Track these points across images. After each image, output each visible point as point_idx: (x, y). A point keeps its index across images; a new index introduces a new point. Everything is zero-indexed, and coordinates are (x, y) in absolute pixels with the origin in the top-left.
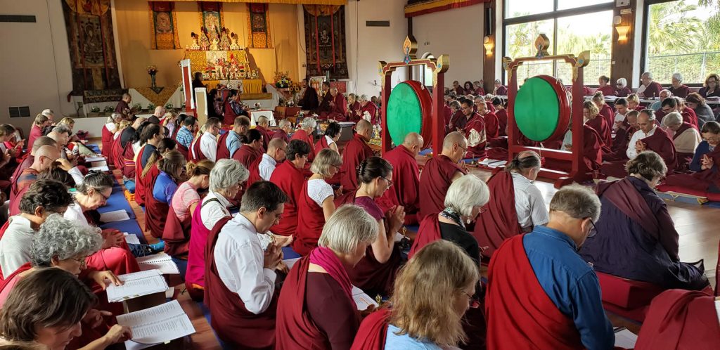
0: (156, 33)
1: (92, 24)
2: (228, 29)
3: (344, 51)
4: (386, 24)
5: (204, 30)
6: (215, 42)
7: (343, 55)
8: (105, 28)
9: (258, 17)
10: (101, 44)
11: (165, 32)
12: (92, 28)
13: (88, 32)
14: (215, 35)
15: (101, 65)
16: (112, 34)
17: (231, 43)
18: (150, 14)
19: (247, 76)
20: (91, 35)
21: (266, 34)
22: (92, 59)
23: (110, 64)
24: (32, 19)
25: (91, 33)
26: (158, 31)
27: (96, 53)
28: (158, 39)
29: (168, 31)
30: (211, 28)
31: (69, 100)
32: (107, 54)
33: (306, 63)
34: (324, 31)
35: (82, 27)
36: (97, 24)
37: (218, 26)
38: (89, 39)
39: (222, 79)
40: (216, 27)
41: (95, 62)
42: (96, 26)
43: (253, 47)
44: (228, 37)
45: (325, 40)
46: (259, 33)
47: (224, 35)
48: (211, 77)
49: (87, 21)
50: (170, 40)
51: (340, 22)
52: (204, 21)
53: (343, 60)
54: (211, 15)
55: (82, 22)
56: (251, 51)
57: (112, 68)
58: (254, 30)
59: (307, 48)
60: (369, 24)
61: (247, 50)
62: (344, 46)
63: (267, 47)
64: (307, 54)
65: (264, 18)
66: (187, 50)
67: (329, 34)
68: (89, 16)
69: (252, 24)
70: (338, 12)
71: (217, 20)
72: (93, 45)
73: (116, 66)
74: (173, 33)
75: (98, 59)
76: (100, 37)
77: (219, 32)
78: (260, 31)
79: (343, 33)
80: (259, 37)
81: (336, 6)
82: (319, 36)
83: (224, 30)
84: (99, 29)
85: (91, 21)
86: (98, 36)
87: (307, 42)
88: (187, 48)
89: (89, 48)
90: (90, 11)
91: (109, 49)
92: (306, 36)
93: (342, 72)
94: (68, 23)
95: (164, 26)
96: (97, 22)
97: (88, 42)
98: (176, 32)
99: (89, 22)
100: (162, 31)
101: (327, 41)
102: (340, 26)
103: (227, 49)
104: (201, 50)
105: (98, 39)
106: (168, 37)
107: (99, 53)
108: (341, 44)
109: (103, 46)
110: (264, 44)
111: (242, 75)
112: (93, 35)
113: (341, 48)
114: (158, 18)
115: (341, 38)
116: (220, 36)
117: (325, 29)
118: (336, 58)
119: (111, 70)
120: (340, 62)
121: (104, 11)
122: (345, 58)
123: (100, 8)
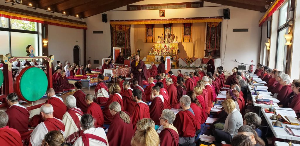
0: (147, 36)
1: (122, 33)
2: (174, 34)
3: (220, 44)
4: (247, 30)
6: (166, 40)
8: (127, 35)
9: (187, 29)
12: (121, 35)
13: (119, 36)
14: (167, 37)
15: (124, 48)
16: (130, 37)
18: (145, 29)
21: (190, 36)
22: (120, 46)
23: (127, 48)
24: (102, 32)
25: (121, 36)
26: (148, 36)
28: (147, 39)
29: (151, 36)
30: (167, 34)
32: (126, 44)
33: (205, 49)
35: (117, 35)
36: (124, 33)
38: (120, 39)
40: (169, 34)
42: (123, 34)
43: (184, 41)
44: (173, 38)
45: (213, 39)
47: (171, 37)
49: (120, 32)
51: (219, 30)
52: (165, 31)
54: (168, 29)
55: (118, 33)
56: (183, 44)
58: (185, 34)
60: (235, 30)
61: (181, 43)
62: (220, 42)
63: (190, 42)
64: (206, 45)
65: (190, 29)
67: (215, 36)
68: (121, 31)
69: (184, 32)
70: (218, 25)
71: (170, 31)
72: (121, 41)
73: (130, 48)
75: (122, 45)
78: (188, 35)
79: (220, 36)
80: (187, 37)
81: (218, 23)
82: (211, 37)
83: (171, 35)
85: (121, 32)
87: (207, 39)
89: (119, 42)
90: (121, 29)
91: (128, 42)
92: (207, 37)
93: (218, 54)
94: (112, 33)
95: (150, 33)
98: (154, 36)
100: (149, 35)
102: (219, 32)
104: (160, 43)
105: (124, 39)
106: (151, 38)
107: (123, 44)
108: (218, 40)
109: (125, 41)
110: (188, 41)
113: (218, 42)
114: (148, 31)
115: (219, 38)
116: (169, 37)
117: (213, 34)
118: (216, 47)
119: (128, 50)
120: (217, 49)
121: (128, 28)
122: (219, 47)
123: (126, 28)
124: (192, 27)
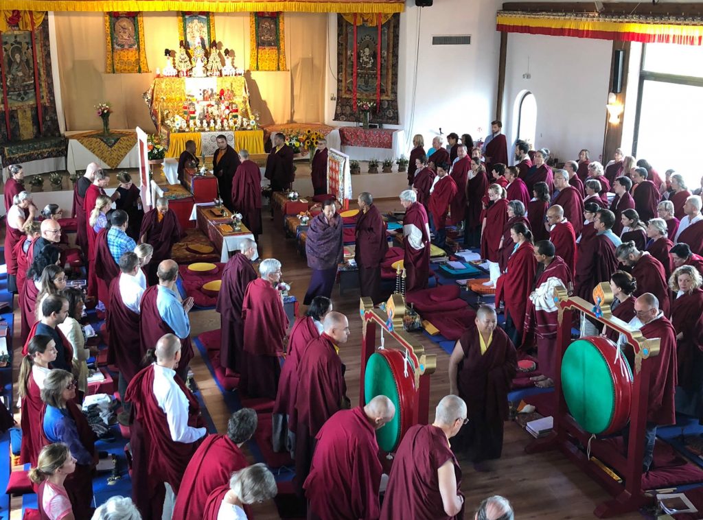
0: (113, 48)
1: (20, 43)
2: (220, 43)
3: (395, 83)
4: (465, 40)
5: (185, 45)
7: (392, 89)
8: (38, 48)
9: (267, 24)
10: (32, 71)
11: (126, 47)
12: (19, 50)
13: (14, 57)
14: (198, 53)
15: (32, 102)
16: (48, 55)
17: (223, 65)
18: (105, 21)
19: (242, 125)
20: (18, 60)
21: (279, 49)
22: (19, 95)
23: (45, 101)
25: (17, 57)
26: (116, 46)
27: (24, 87)
28: (116, 58)
29: (131, 46)
30: (195, 42)
32: (40, 85)
33: (336, 96)
34: (367, 50)
35: (6, 50)
36: (27, 43)
37: (206, 39)
38: (16, 66)
39: (204, 131)
40: (202, 39)
41: (23, 99)
42: (26, 46)
43: (258, 69)
44: (220, 54)
45: (367, 63)
46: (267, 48)
47: (214, 52)
48: (188, 126)
49: (13, 40)
50: (134, 59)
51: (391, 37)
52: (185, 30)
53: (391, 97)
54: (196, 21)
55: (6, 43)
56: (255, 75)
57: (47, 104)
58: (260, 44)
59: (338, 72)
60: (437, 41)
61: (247, 75)
62: (395, 75)
63: (279, 69)
64: (339, 81)
65: (277, 25)
66: (158, 76)
67: (374, 55)
68: (16, 32)
69: (257, 34)
70: (389, 22)
71: (205, 30)
72: (20, 74)
73: (53, 102)
74: (139, 49)
75: (26, 93)
76: (31, 62)
77: (207, 47)
78: (270, 45)
79: (396, 56)
80: (268, 54)
81: (386, 15)
82: (359, 57)
83: (214, 44)
84: (30, 50)
85: (18, 39)
86: (27, 61)
87: (340, 63)
88: (158, 73)
89: (14, 79)
90: (18, 26)
91: (43, 77)
92: (339, 54)
93: (390, 113)
95: (125, 37)
96: (28, 40)
97: (13, 71)
98: (142, 47)
99: (16, 42)
100: (122, 46)
101: (370, 65)
102: (391, 46)
103: (218, 73)
104: (178, 76)
105: (28, 65)
106: (131, 55)
107: (29, 86)
108: (390, 71)
109: (36, 75)
110: (275, 65)
111: (235, 123)
112: (21, 60)
113: (390, 77)
114: (117, 27)
115: (391, 62)
116: (207, 55)
117: (368, 47)
118: (382, 91)
119: (45, 108)
120: (387, 98)
121: (39, 22)
122: (395, 93)
123: (32, 19)
124: (283, 19)
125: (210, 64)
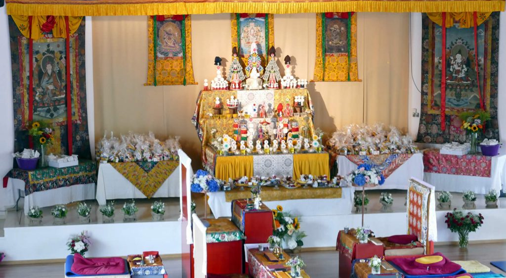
0: (156, 57)
1: (53, 52)
2: (279, 48)
3: (494, 96)
5: (238, 52)
6: (254, 75)
7: (491, 103)
8: (72, 57)
9: (336, 26)
10: (64, 84)
11: (170, 55)
13: (45, 67)
14: (255, 61)
15: (61, 120)
16: (82, 65)
17: (283, 75)
18: (149, 26)
19: (303, 147)
20: (50, 72)
21: (349, 55)
22: (48, 111)
23: (76, 118)
25: (49, 68)
26: (159, 55)
27: (55, 101)
28: (159, 68)
30: (250, 49)
31: (5, 185)
32: (71, 99)
33: (419, 111)
34: (459, 56)
35: (37, 60)
36: (61, 52)
37: (263, 45)
38: (47, 79)
39: (257, 154)
40: (258, 45)
41: (52, 115)
42: (59, 55)
43: (323, 80)
44: (278, 63)
45: (458, 72)
46: (336, 55)
47: (272, 59)
48: (239, 148)
49: (45, 49)
50: (178, 69)
51: (490, 42)
52: (239, 35)
54: (252, 25)
55: (37, 53)
56: (319, 87)
57: (79, 122)
58: (326, 50)
59: (423, 83)
61: (311, 84)
62: (494, 86)
63: (349, 79)
64: (423, 93)
65: (348, 27)
66: (206, 89)
67: (468, 63)
68: (49, 40)
69: (324, 39)
70: (486, 23)
71: (263, 34)
73: (85, 119)
74: (185, 57)
75: (56, 109)
76: (64, 73)
77: (264, 53)
78: (339, 50)
79: (495, 62)
81: (483, 14)
82: (448, 64)
83: (272, 51)
84: (63, 60)
85: (51, 48)
86: (60, 72)
87: (424, 72)
88: (206, 85)
89: (44, 94)
90: (51, 33)
91: (75, 91)
92: (424, 62)
93: (489, 133)
94: (15, 58)
96: (62, 48)
97: (44, 84)
98: (188, 55)
99: (48, 51)
100: (165, 54)
101: (462, 75)
102: (489, 50)
103: (276, 85)
104: (228, 88)
106: (176, 65)
107: (59, 100)
109: (68, 88)
110: (343, 75)
111: (294, 144)
112: (53, 72)
114: (162, 33)
115: (489, 71)
116: (264, 63)
119: (76, 125)
121: (74, 28)
123: (67, 25)
124: (356, 21)
125: (267, 74)
